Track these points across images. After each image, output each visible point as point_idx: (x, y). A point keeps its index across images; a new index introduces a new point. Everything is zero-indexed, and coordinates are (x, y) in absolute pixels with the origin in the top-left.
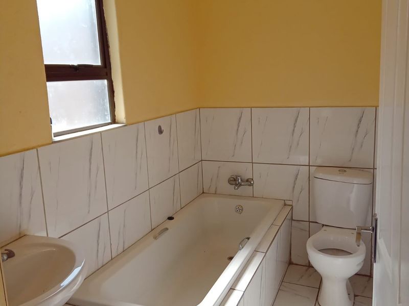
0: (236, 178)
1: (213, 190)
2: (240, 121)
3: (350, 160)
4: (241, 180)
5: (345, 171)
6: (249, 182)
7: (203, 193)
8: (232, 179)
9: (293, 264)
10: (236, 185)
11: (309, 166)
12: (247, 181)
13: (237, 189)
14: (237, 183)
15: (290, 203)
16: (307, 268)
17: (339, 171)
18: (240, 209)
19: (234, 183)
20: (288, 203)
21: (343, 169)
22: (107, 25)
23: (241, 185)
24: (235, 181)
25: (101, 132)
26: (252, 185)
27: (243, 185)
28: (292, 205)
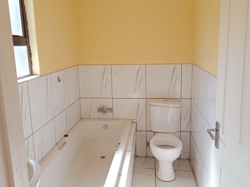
0: (103, 108)
1: (87, 117)
2: (104, 73)
3: (169, 94)
4: (106, 109)
5: (167, 101)
6: (111, 110)
7: (81, 118)
8: (100, 109)
9: (137, 157)
10: (103, 112)
11: (146, 98)
12: (109, 109)
13: (104, 115)
14: (104, 111)
15: (135, 121)
16: (146, 158)
17: (164, 100)
18: (106, 127)
19: (102, 111)
20: (134, 121)
21: (165, 99)
22: (26, 9)
23: (106, 112)
24: (102, 110)
25: (27, 81)
26: (112, 112)
27: (107, 112)
28: (136, 122)
